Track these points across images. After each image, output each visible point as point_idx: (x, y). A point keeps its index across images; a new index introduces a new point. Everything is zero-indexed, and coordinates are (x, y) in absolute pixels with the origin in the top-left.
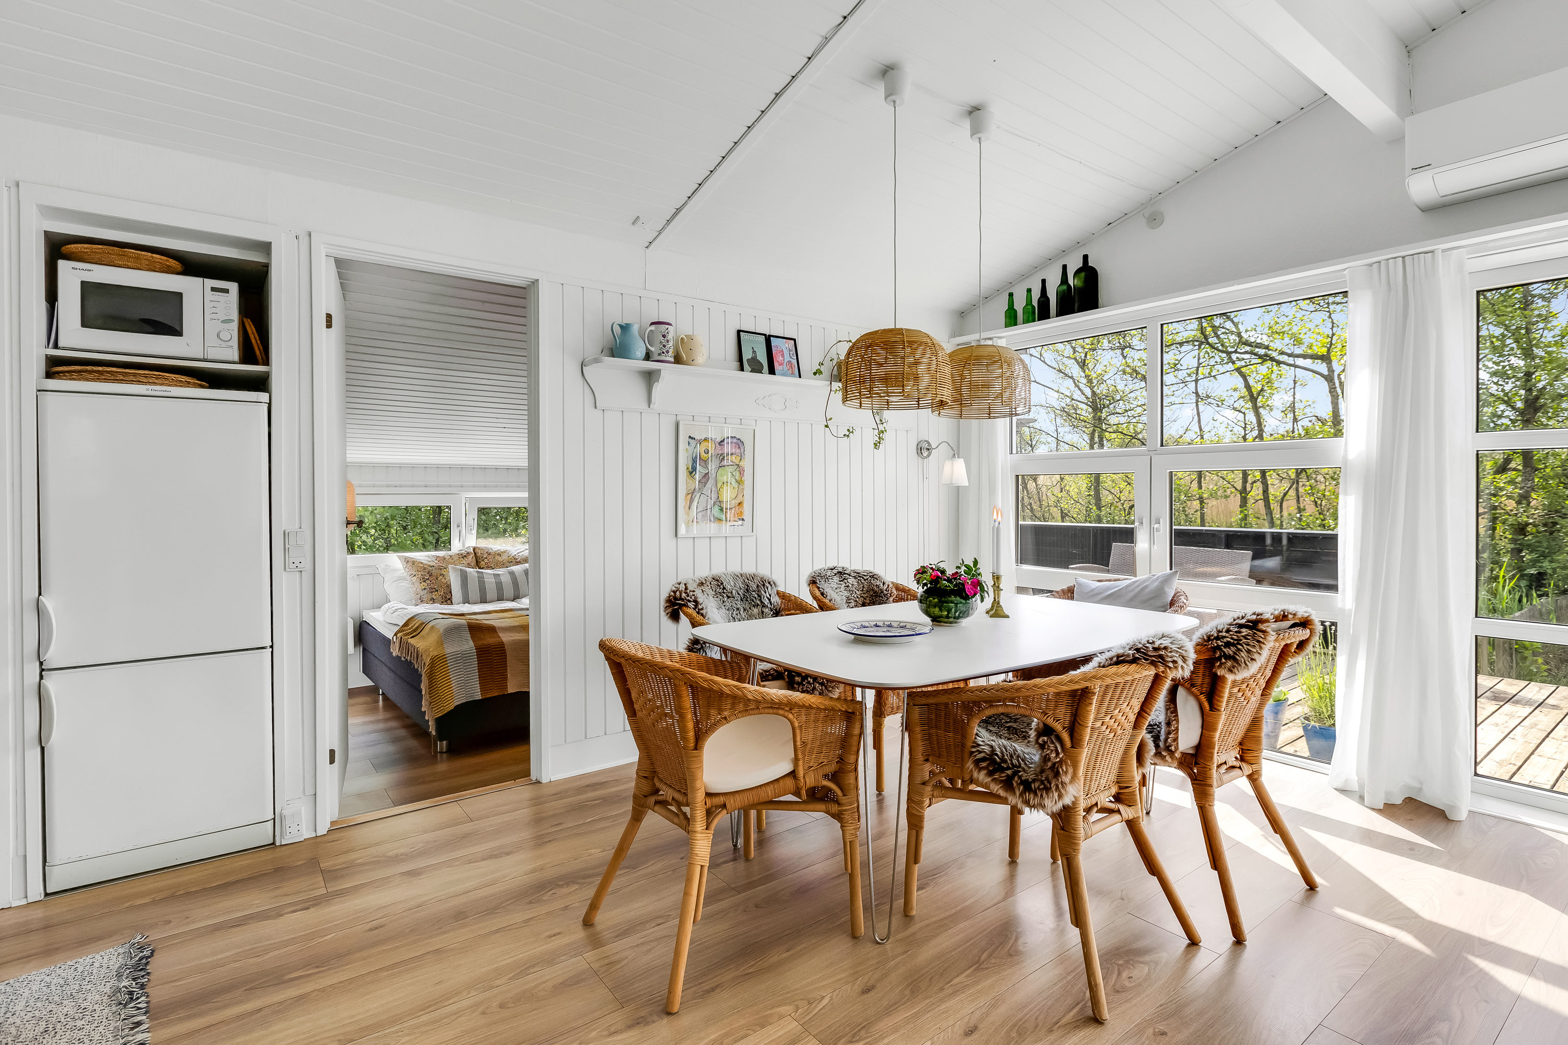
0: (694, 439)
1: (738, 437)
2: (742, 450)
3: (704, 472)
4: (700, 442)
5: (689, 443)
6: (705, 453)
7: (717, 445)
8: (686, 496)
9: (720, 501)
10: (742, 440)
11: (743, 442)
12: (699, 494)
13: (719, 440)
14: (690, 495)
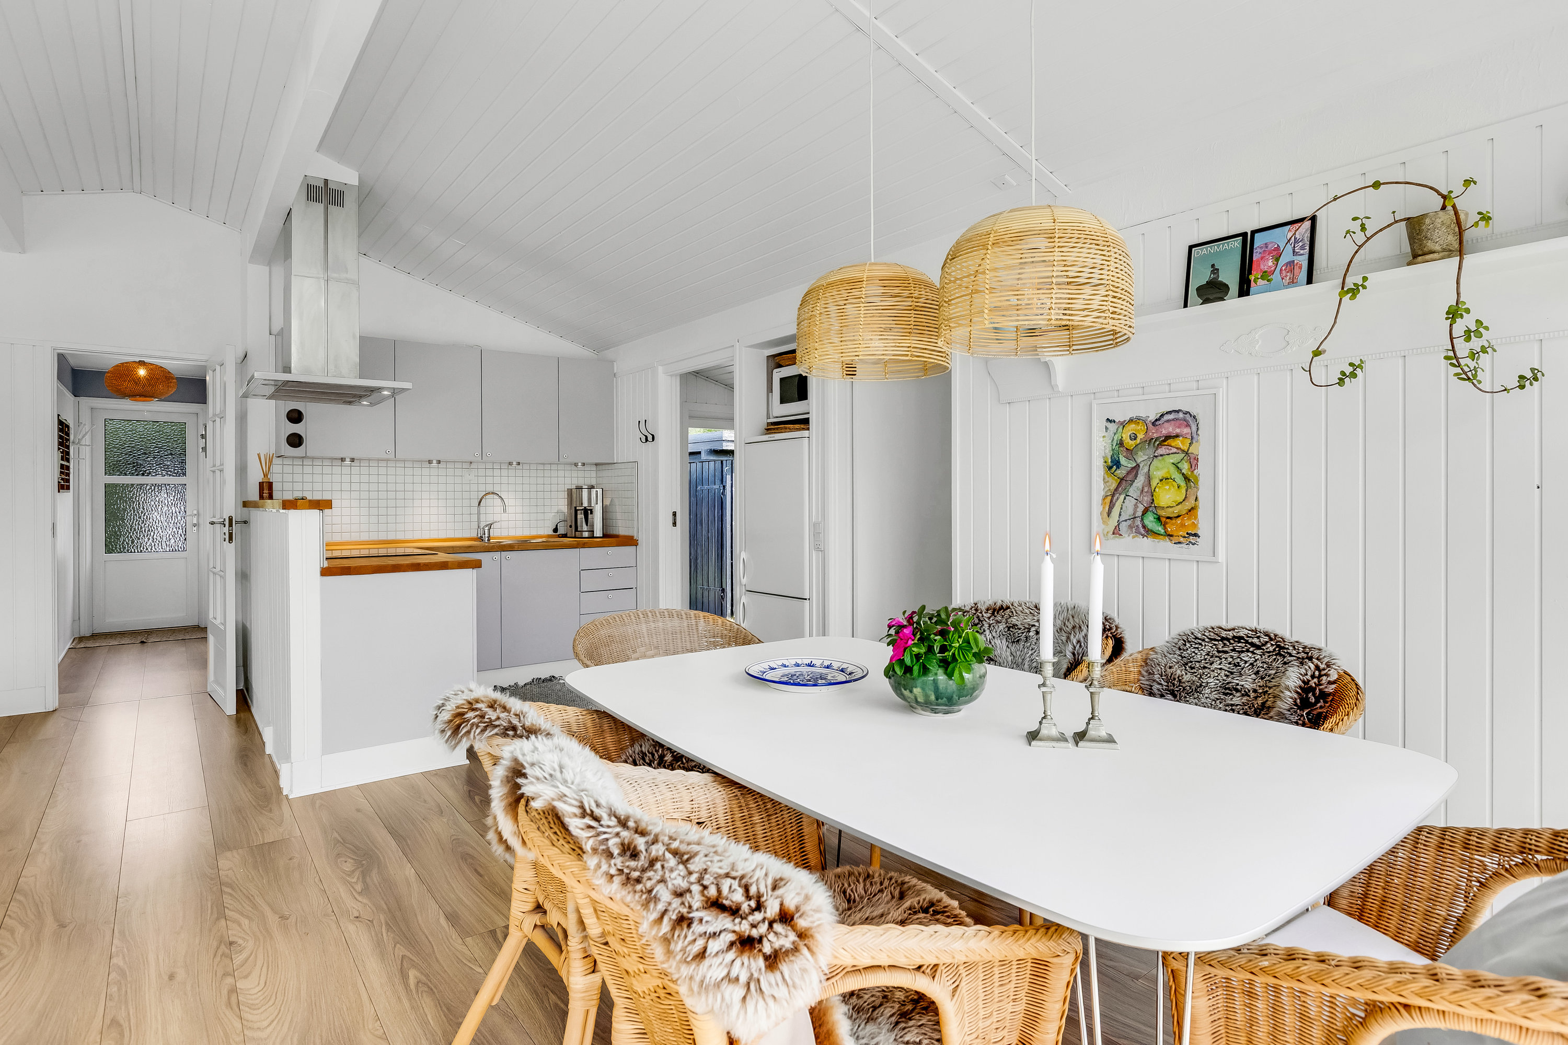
0: (1114, 422)
1: (1185, 409)
2: (1194, 428)
3: (1130, 466)
4: (1123, 424)
5: (1106, 428)
6: (1131, 439)
7: (1150, 425)
8: (1104, 499)
9: (1155, 507)
10: (1193, 412)
11: (1194, 417)
12: (1122, 497)
13: (1152, 418)
14: (1110, 498)
